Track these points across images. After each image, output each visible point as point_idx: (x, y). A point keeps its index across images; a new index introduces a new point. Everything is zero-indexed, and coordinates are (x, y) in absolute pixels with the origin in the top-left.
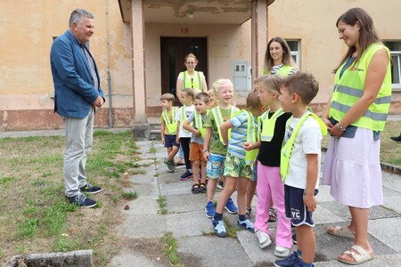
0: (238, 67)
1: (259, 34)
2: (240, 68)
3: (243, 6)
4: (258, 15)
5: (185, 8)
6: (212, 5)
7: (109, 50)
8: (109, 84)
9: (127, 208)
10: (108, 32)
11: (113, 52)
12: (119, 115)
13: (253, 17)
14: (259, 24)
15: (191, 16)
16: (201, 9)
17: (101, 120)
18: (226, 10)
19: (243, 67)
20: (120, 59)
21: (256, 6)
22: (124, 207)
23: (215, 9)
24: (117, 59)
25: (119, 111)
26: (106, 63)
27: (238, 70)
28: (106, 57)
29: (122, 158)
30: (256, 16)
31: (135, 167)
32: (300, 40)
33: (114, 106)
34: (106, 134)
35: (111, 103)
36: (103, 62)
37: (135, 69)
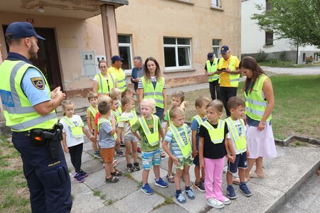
0: (86, 56)
2: (89, 57)
3: (92, 8)
6: (65, 3)
15: (42, 11)
18: (75, 9)
19: (91, 56)
21: (106, 11)
23: (66, 7)
27: (87, 58)
30: (107, 19)
32: (131, 35)
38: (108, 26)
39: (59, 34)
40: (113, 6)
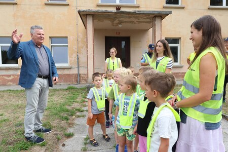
1: (156, 35)
3: (148, 20)
4: (156, 25)
5: (116, 21)
6: (131, 19)
7: (78, 44)
8: (78, 61)
9: (64, 145)
10: (78, 34)
11: (80, 44)
12: (83, 77)
13: (154, 26)
14: (156, 30)
15: (120, 26)
16: (126, 22)
17: (73, 80)
18: (139, 22)
20: (84, 48)
21: (155, 20)
22: (62, 144)
23: (133, 22)
24: (82, 48)
25: (83, 75)
26: (76, 50)
28: (76, 47)
29: (76, 105)
30: (155, 26)
31: (81, 111)
32: (180, 38)
33: (80, 73)
34: (73, 89)
35: (78, 71)
36: (75, 50)
37: (88, 54)
38: (155, 30)
39: (132, 40)
40: (161, 16)
